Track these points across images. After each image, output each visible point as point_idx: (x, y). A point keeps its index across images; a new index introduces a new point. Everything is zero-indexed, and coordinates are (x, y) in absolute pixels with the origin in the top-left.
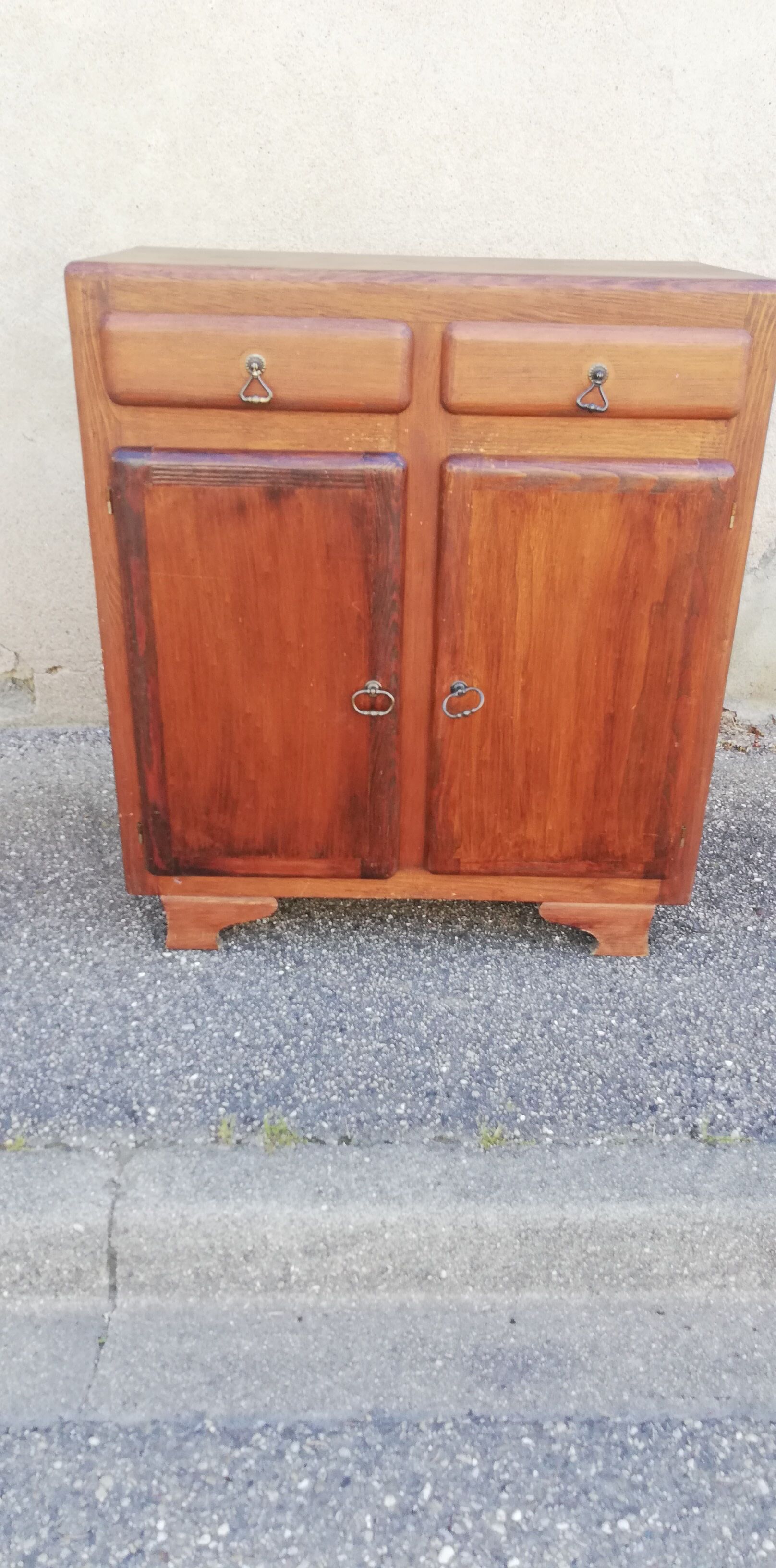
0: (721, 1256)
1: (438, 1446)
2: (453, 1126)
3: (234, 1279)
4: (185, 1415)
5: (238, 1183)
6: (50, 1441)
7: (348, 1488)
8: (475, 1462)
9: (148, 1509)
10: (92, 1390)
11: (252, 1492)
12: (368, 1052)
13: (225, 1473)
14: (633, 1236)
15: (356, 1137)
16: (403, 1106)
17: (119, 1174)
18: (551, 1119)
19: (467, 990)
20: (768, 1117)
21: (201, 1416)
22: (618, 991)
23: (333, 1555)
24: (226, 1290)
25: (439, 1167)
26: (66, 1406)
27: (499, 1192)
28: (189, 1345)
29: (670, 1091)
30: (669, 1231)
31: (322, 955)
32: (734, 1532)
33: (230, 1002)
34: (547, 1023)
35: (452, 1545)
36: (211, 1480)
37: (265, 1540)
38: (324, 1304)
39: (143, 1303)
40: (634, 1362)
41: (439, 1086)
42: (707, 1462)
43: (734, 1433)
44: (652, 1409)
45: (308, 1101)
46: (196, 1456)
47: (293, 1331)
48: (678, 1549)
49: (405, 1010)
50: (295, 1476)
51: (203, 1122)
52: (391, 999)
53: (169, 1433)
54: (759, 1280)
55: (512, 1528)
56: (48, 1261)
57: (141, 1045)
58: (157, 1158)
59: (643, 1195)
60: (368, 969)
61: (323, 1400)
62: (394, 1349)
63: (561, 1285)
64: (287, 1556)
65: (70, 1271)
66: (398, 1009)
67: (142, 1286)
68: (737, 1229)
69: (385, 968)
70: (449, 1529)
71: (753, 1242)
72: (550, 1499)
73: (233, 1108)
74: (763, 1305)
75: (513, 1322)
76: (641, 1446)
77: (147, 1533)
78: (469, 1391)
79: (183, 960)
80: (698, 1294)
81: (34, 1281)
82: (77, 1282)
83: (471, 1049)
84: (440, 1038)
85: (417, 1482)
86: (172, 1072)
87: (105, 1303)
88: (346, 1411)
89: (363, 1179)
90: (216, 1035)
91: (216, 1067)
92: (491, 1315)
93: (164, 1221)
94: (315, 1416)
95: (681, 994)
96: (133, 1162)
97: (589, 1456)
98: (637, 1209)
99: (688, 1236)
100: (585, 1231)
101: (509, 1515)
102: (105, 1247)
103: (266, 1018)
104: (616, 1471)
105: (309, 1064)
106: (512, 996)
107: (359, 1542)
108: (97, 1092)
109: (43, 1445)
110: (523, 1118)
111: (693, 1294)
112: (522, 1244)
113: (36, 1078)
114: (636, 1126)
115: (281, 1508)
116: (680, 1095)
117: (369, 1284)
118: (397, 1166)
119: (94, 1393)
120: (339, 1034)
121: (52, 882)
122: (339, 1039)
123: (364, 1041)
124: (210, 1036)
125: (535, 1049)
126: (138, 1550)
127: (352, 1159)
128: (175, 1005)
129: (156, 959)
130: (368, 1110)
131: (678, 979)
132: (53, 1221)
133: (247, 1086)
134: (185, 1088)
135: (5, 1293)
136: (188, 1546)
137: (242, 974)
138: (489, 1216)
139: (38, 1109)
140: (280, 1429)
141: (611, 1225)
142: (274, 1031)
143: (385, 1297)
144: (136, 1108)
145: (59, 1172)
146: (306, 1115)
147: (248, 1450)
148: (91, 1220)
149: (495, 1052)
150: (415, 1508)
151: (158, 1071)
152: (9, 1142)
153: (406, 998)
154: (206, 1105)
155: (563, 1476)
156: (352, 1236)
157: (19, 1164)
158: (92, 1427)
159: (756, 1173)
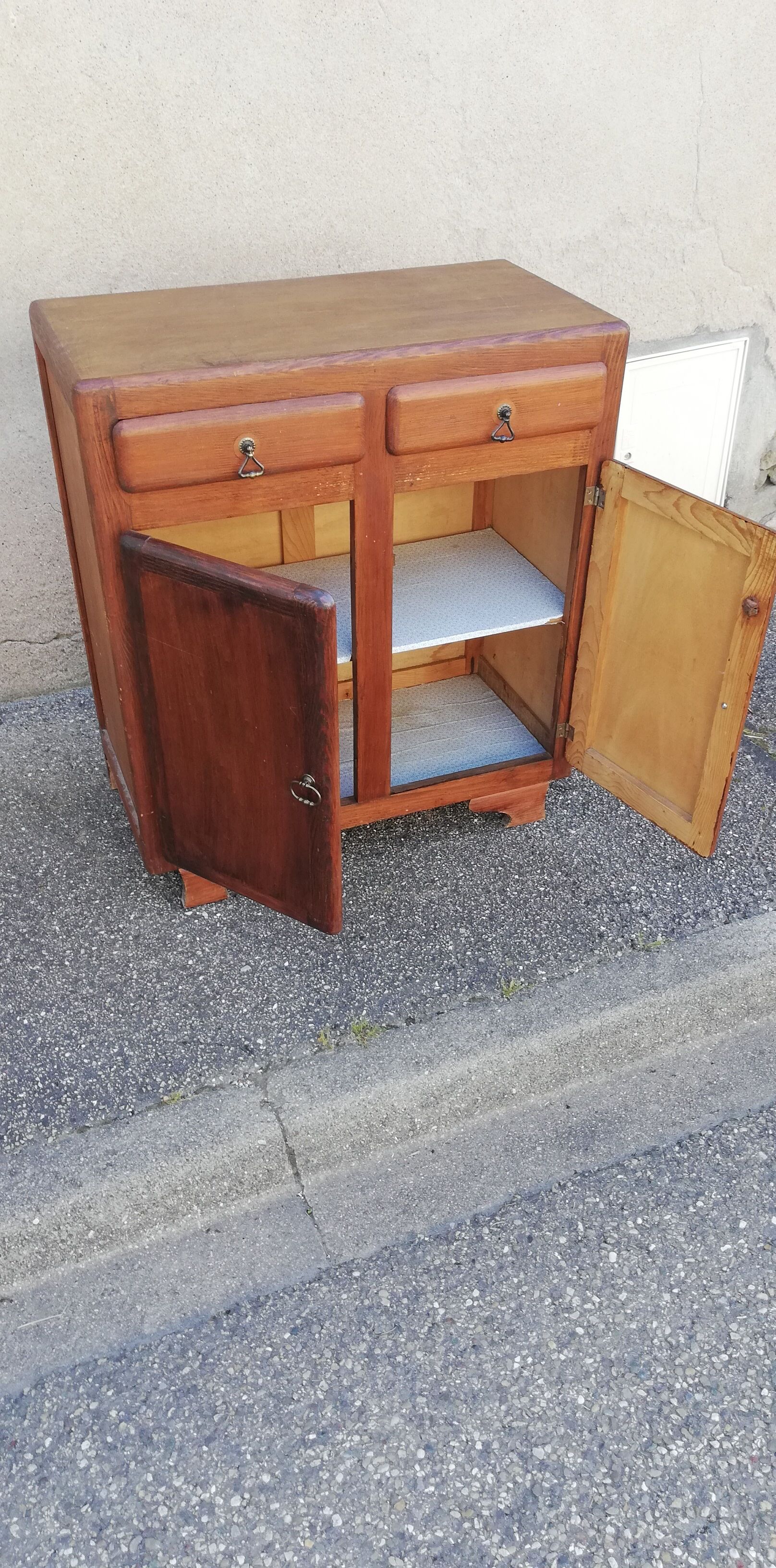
0: (680, 1023)
1: (571, 1199)
2: (479, 988)
3: (379, 1141)
4: (401, 1237)
5: (356, 1075)
6: (326, 1284)
7: (533, 1242)
8: (598, 1200)
9: (422, 1299)
10: (328, 1245)
11: (478, 1266)
12: (390, 950)
13: (454, 1261)
14: (626, 1028)
15: (417, 1016)
16: (437, 983)
17: (266, 1096)
18: (538, 962)
19: (434, 881)
20: (674, 921)
21: (413, 1235)
22: (538, 852)
23: (549, 1282)
24: (375, 1150)
25: (486, 1020)
26: (318, 1260)
27: (534, 1025)
28: (371, 1193)
29: (606, 919)
30: (646, 1018)
33: (265, 939)
34: (502, 891)
35: (613, 1250)
36: (448, 1269)
37: (504, 1288)
38: (443, 1136)
39: (322, 1178)
40: (653, 1107)
41: (453, 961)
42: (726, 1153)
43: (732, 1130)
44: (679, 1133)
45: (369, 1000)
47: (434, 1161)
48: (735, 1206)
49: (399, 909)
51: (302, 1038)
52: (383, 904)
53: (400, 1251)
54: (704, 1031)
55: (641, 1228)
56: (246, 1173)
57: (218, 993)
58: (286, 1075)
59: (624, 999)
60: (352, 882)
61: (483, 1197)
62: (506, 1150)
63: (588, 1073)
64: (524, 1293)
65: (263, 1174)
66: (393, 910)
67: (317, 1166)
68: (686, 1003)
69: (365, 879)
70: (605, 1242)
71: (697, 1009)
72: (652, 1204)
73: (318, 1022)
74: (710, 1046)
75: (568, 1107)
76: (686, 1156)
77: (431, 1313)
78: (568, 1160)
79: (205, 915)
80: (670, 1052)
81: (239, 1189)
82: (270, 1180)
83: (461, 927)
84: (436, 925)
85: (572, 1223)
86: (256, 1007)
87: (294, 1187)
88: (500, 1198)
89: (440, 1044)
90: (270, 969)
91: (287, 993)
92: (552, 1107)
93: (321, 1118)
94: (483, 1208)
95: (580, 843)
96: (271, 1083)
97: (660, 1173)
98: (624, 1010)
99: (658, 1017)
100: (596, 1034)
101: (635, 1222)
102: (284, 1149)
103: (300, 944)
104: (680, 1176)
105: (352, 972)
106: (468, 877)
107: (559, 1269)
108: (209, 1040)
109: (325, 1289)
110: (521, 968)
111: (667, 1052)
112: (559, 1055)
113: (153, 1044)
114: (596, 952)
115: (501, 1268)
116: (613, 921)
117: (469, 1113)
118: (457, 1028)
119: (331, 1246)
120: (362, 942)
121: (45, 874)
122: (364, 947)
123: (382, 942)
124: (267, 971)
125: (504, 914)
126: (433, 1324)
127: (424, 1033)
128: (223, 953)
129: (182, 920)
130: (415, 994)
131: (573, 832)
132: (242, 1143)
133: (319, 1002)
134: (274, 1017)
135: (221, 1205)
136: (461, 1310)
137: (260, 914)
138: (536, 1043)
139: (172, 1066)
140: (468, 1223)
141: (612, 1025)
142: (313, 953)
143: (481, 1119)
144: (247, 1043)
145: (220, 1108)
146: (374, 1011)
147: (458, 1243)
148: (268, 1134)
149: (478, 924)
150: (580, 1238)
151: (245, 1010)
152: (166, 1098)
153: (393, 899)
154: (297, 1025)
155: (652, 1189)
156: (452, 1086)
157: (186, 1112)
158: (348, 1266)
159: (684, 962)
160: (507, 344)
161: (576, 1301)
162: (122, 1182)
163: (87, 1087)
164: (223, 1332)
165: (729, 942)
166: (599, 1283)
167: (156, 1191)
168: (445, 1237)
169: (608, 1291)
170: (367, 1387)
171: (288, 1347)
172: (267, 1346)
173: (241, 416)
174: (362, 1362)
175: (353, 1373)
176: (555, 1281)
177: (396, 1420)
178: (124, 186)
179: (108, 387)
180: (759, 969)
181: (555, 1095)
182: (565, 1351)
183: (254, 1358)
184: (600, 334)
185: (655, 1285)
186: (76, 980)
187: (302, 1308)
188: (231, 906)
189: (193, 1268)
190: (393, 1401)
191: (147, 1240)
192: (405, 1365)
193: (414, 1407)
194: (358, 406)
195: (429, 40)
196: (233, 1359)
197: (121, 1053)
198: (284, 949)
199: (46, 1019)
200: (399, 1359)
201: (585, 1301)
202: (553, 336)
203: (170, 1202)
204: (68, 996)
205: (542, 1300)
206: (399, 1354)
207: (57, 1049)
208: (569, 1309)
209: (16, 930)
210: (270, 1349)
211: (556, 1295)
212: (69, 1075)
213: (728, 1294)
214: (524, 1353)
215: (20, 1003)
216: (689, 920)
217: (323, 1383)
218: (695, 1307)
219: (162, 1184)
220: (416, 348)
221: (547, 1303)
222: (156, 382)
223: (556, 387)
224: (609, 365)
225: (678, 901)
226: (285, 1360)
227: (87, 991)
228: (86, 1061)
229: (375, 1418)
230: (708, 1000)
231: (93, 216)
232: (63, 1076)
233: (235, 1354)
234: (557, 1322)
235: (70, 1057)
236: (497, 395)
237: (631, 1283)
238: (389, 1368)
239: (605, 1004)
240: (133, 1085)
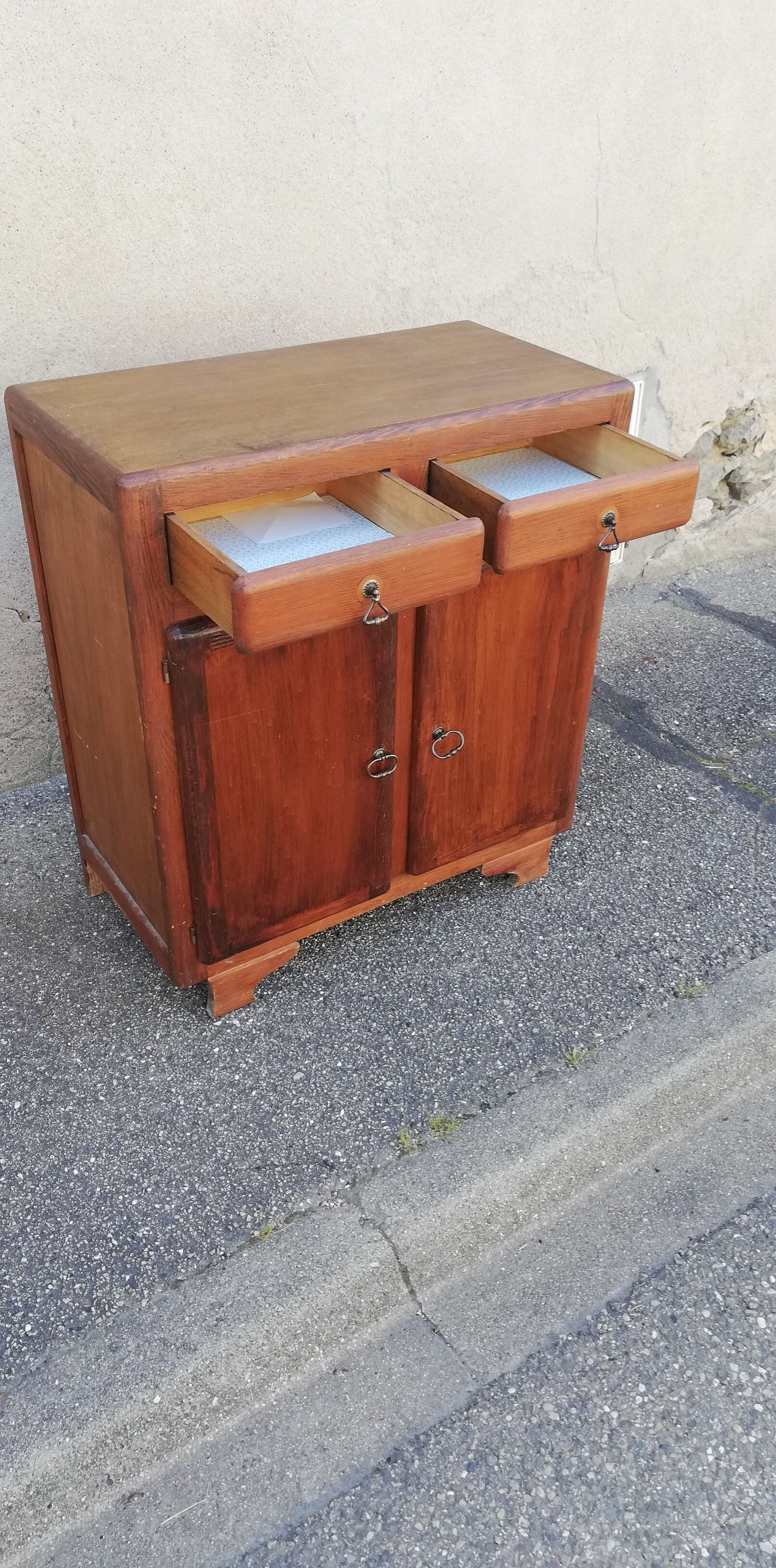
1: (698, 1268)
2: (542, 1060)
3: (486, 1240)
4: (542, 1341)
5: (451, 1174)
6: (484, 1408)
7: (679, 1321)
8: (724, 1264)
9: (590, 1406)
10: (469, 1363)
11: (633, 1358)
12: (440, 1034)
13: (607, 1358)
14: (694, 1081)
15: (491, 1101)
16: (499, 1062)
17: (363, 1213)
18: (591, 1025)
19: (460, 953)
20: (705, 962)
21: (554, 1336)
22: (553, 909)
23: (710, 1361)
24: (483, 1251)
25: (561, 1094)
26: (464, 1383)
27: (610, 1093)
28: (494, 1299)
29: (641, 970)
30: (711, 1066)
31: (336, 970)
33: (309, 1041)
34: (532, 955)
35: (759, 1315)
36: (604, 1367)
37: (669, 1377)
38: (545, 1223)
39: (437, 1291)
40: (740, 1157)
41: (508, 1036)
45: (437, 1091)
47: (545, 1252)
49: (435, 988)
50: (645, 1334)
52: (418, 984)
53: (548, 1356)
56: (363, 1301)
57: (277, 1108)
58: (377, 1187)
59: (686, 1051)
60: (379, 966)
61: (609, 1282)
62: (613, 1227)
63: (667, 1132)
64: (690, 1378)
65: (380, 1299)
66: (430, 989)
67: (431, 1280)
68: (744, 1045)
69: (390, 960)
70: (748, 1308)
71: (752, 1050)
74: (768, 1084)
75: (657, 1171)
77: (605, 1418)
78: (678, 1227)
79: (236, 1022)
80: (735, 1096)
81: (358, 1320)
82: (387, 1302)
83: (504, 998)
84: (478, 1000)
85: (708, 1294)
86: (323, 1117)
87: (412, 1306)
88: (627, 1281)
89: (524, 1127)
90: (324, 1072)
91: (350, 1097)
92: (642, 1174)
93: (428, 1227)
94: (613, 1294)
95: (591, 894)
96: (364, 1199)
98: (690, 1062)
99: (721, 1064)
100: (670, 1092)
101: (768, 1281)
102: (397, 1266)
103: (347, 1041)
105: (411, 1063)
106: (493, 944)
107: (715, 1346)
108: (284, 1161)
109: (485, 1414)
110: (577, 1033)
111: (732, 1098)
112: (639, 1119)
113: (225, 1175)
114: (643, 1005)
115: (657, 1355)
116: (648, 970)
117: (566, 1195)
118: (535, 1107)
119: (474, 1364)
120: (410, 1029)
121: (46, 1001)
122: (413, 1034)
123: (430, 1026)
124: (322, 1075)
125: (542, 978)
126: (611, 1430)
127: (503, 1117)
128: (269, 1062)
129: (213, 1032)
130: (482, 1077)
131: (580, 884)
132: (354, 1270)
133: (386, 1101)
134: (344, 1124)
135: (342, 1340)
136: (633, 1409)
137: (294, 1013)
139: (253, 1196)
140: (606, 1313)
141: (682, 1079)
142: (363, 1049)
143: (577, 1198)
144: (325, 1158)
145: (319, 1235)
146: (445, 1101)
147: (605, 1336)
148: (379, 1255)
149: (521, 993)
150: (722, 1309)
151: (312, 1122)
152: (256, 1233)
153: (426, 978)
154: (371, 1129)
156: (547, 1169)
157: (283, 1245)
158: (500, 1383)
159: (729, 1004)
161: (744, 1377)
162: (240, 1337)
163: (167, 1235)
164: (394, 1485)
165: (762, 978)
166: (758, 1352)
167: (276, 1340)
168: (587, 1333)
170: (569, 1514)
171: (471, 1487)
172: (448, 1490)
174: (554, 1487)
175: (549, 1501)
176: (716, 1359)
177: (612, 1544)
179: (154, 480)
181: (640, 1160)
182: (753, 1433)
183: (438, 1506)
184: (608, 395)
186: (119, 1117)
187: (469, 1440)
188: (261, 1009)
189: (334, 1417)
190: (601, 1524)
191: (273, 1395)
192: (599, 1481)
193: (625, 1525)
195: (355, 101)
196: (416, 1512)
197: (192, 1191)
198: (332, 1048)
199: (99, 1166)
200: (591, 1475)
201: (752, 1375)
203: (291, 1349)
204: (115, 1135)
205: (710, 1383)
206: (589, 1471)
207: (121, 1197)
208: (741, 1387)
209: (32, 1068)
210: (452, 1493)
211: (722, 1374)
212: (145, 1225)
214: (713, 1443)
215: (63, 1152)
216: (719, 960)
217: (521, 1519)
219: (281, 1330)
221: (716, 1385)
222: (201, 471)
225: (702, 942)
226: (472, 1503)
227: (135, 1126)
228: (157, 1206)
229: (589, 1546)
230: (761, 1039)
231: (28, 290)
232: (137, 1227)
233: (416, 1507)
234: (733, 1403)
235: (139, 1204)
238: (584, 1488)
239: (670, 1059)
240: (218, 1225)
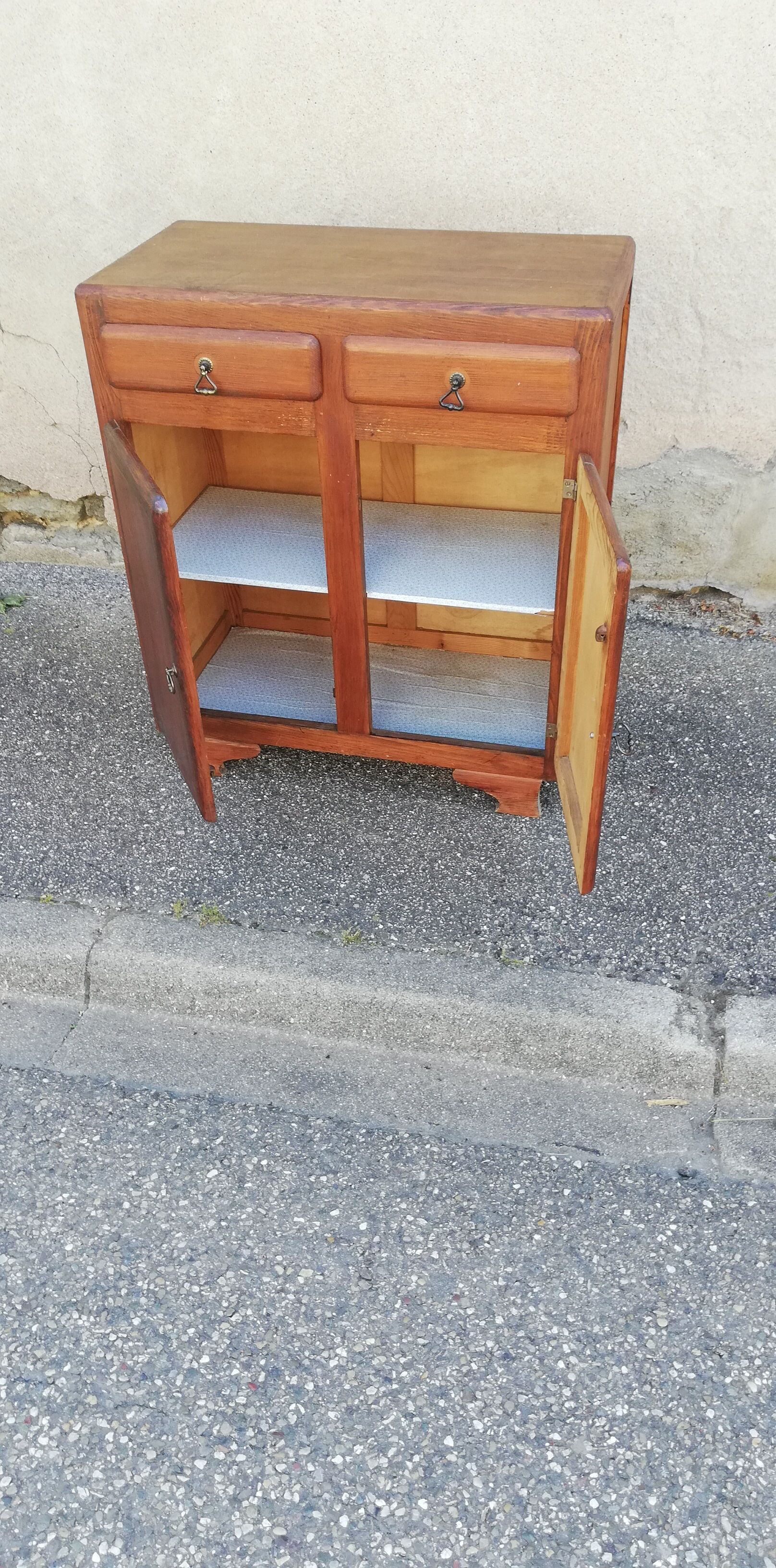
0: (479, 1039)
1: (240, 1118)
2: (331, 926)
3: (160, 1003)
4: (103, 1076)
5: (173, 944)
6: (22, 1076)
7: (175, 1130)
8: (256, 1130)
9: (60, 1120)
10: (56, 1053)
11: (120, 1123)
12: (295, 866)
14: (420, 1016)
15: (262, 924)
16: (303, 908)
17: (103, 927)
18: (400, 931)
19: (388, 829)
21: (112, 1078)
22: (500, 843)
23: (150, 1161)
24: (154, 1009)
25: (308, 952)
26: (40, 1060)
27: (339, 974)
28: (122, 1037)
29: (496, 922)
30: (445, 1017)
31: (294, 789)
32: (387, 1195)
34: (433, 861)
35: (218, 1169)
36: (100, 1112)
37: (117, 1148)
38: (213, 1027)
39: (104, 1009)
40: (391, 1093)
41: (333, 897)
42: (395, 1157)
43: (426, 1144)
44: (386, 1121)
45: (241, 896)
46: (98, 1098)
47: (188, 1040)
48: (348, 1197)
49: (335, 839)
50: (148, 1119)
51: (167, 900)
52: (329, 829)
53: (88, 1083)
54: (503, 1059)
55: (258, 1168)
56: (50, 975)
57: (146, 842)
58: (128, 920)
59: (434, 990)
60: (323, 804)
61: (186, 1082)
62: (244, 1061)
64: (125, 1158)
65: (62, 983)
67: (105, 998)
68: (492, 1022)
69: (335, 805)
70: (221, 1162)
71: (502, 1033)
72: (289, 1157)
73: (190, 894)
75: (328, 1057)
76: (362, 1140)
77: (55, 1132)
78: (276, 1092)
80: (459, 1060)
81: (41, 985)
82: (66, 990)
83: (369, 873)
84: (351, 863)
85: (217, 1134)
86: (159, 863)
87: (82, 1005)
88: (196, 1090)
89: (254, 952)
90: (197, 840)
91: (188, 863)
92: (317, 1051)
93: (121, 961)
94: (178, 1089)
96: (115, 920)
97: (326, 1140)
98: (426, 999)
99: (458, 1022)
100: (388, 1008)
101: (259, 1161)
102: (84, 971)
103: (235, 832)
104: (337, 1151)
105: (251, 869)
106: (418, 837)
107: (167, 1158)
108: (107, 871)
109: (17, 1078)
110: (381, 927)
111: (455, 1060)
112: (345, 1009)
113: (71, 856)
114: (458, 944)
115: (133, 1133)
116: (502, 926)
117: (244, 1019)
118: (281, 947)
119: (57, 1055)
120: (281, 851)
121: (125, 709)
123: (296, 858)
124: (193, 841)
125: (413, 879)
126: (47, 1140)
127: (253, 939)
128: (176, 816)
130: (278, 907)
132: (55, 951)
133: (204, 880)
134: (163, 875)
135: (24, 990)
136: (74, 1142)
138: (326, 988)
139: (67, 877)
140: (152, 1093)
141: (406, 1007)
142: (237, 843)
143: (253, 1029)
144: (128, 884)
145: (67, 921)
146: (236, 905)
147: (129, 1100)
148: (76, 953)
149: (384, 878)
150: (208, 1147)
151: (150, 862)
152: (43, 896)
153: (340, 830)
155: (304, 1147)
156: (236, 988)
157: (45, 912)
158: (47, 1073)
159: (524, 988)
160: (465, 312)
161: (149, 1185)
165: (586, 991)
166: (179, 1183)
168: (124, 1092)
169: (177, 1193)
173: (201, 338)
176: (154, 1164)
178: (350, 131)
179: (98, 293)
180: (588, 1028)
181: (328, 1043)
182: (100, 1211)
184: (572, 318)
185: (214, 1210)
186: (71, 791)
194: (306, 347)
197: (45, 853)
198: (221, 830)
199: (27, 809)
201: (157, 1190)
202: (518, 313)
204: (55, 799)
205: (130, 1169)
207: (13, 831)
208: (138, 1187)
211: (143, 1172)
213: (256, 1251)
214: (74, 1194)
215: (23, 790)
216: (573, 957)
218: (222, 1243)
220: (372, 302)
221: (129, 1174)
222: (136, 295)
223: (514, 365)
224: (584, 353)
225: (581, 937)
227: (69, 801)
228: (21, 847)
230: (518, 1031)
234: (120, 1190)
236: (449, 362)
237: (200, 1198)
239: (414, 987)
240: (32, 877)
